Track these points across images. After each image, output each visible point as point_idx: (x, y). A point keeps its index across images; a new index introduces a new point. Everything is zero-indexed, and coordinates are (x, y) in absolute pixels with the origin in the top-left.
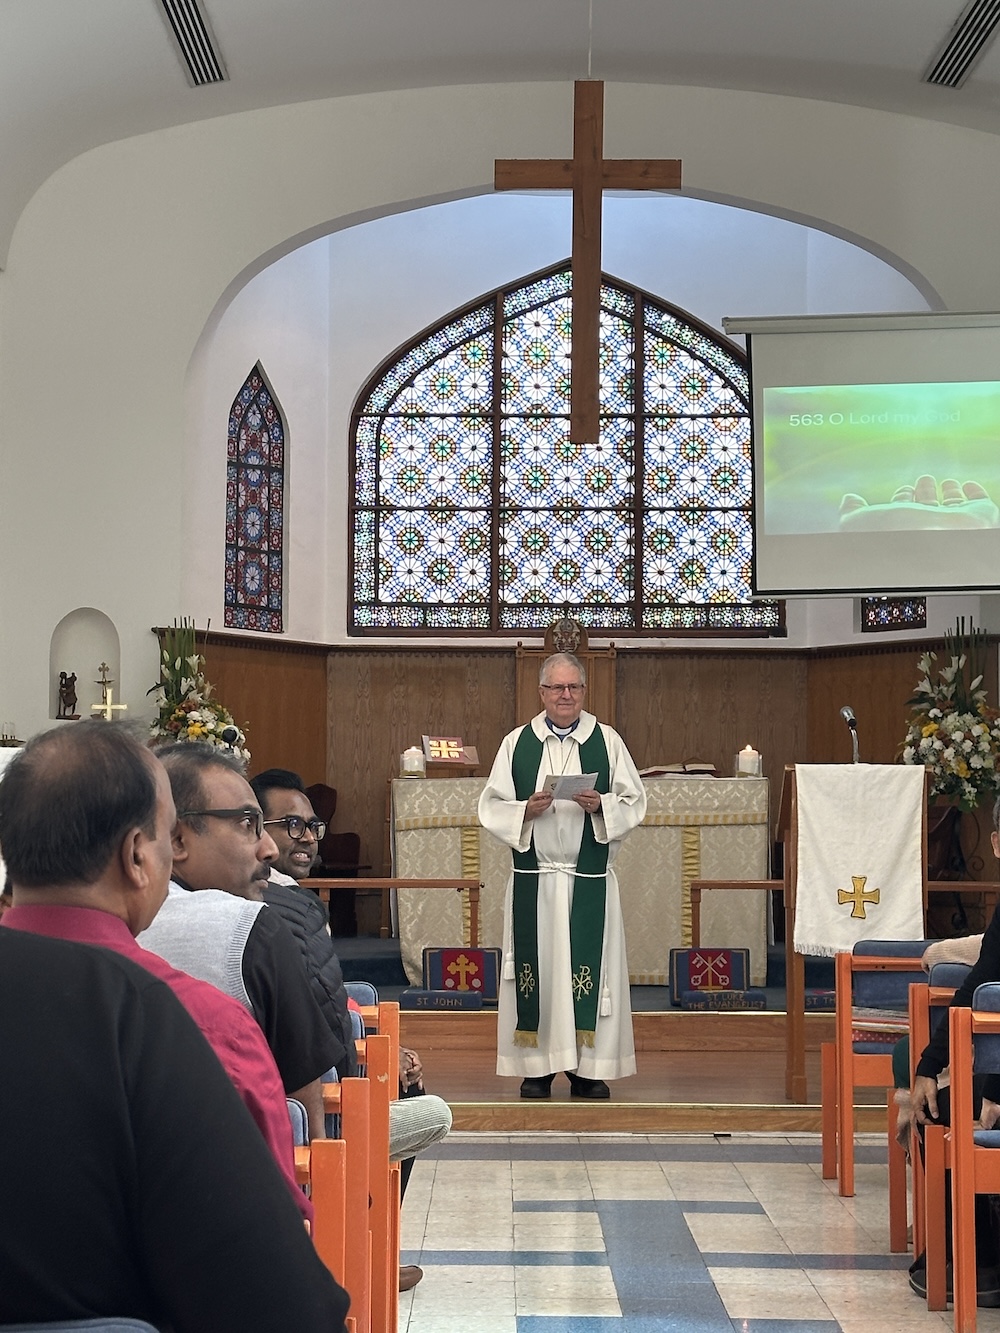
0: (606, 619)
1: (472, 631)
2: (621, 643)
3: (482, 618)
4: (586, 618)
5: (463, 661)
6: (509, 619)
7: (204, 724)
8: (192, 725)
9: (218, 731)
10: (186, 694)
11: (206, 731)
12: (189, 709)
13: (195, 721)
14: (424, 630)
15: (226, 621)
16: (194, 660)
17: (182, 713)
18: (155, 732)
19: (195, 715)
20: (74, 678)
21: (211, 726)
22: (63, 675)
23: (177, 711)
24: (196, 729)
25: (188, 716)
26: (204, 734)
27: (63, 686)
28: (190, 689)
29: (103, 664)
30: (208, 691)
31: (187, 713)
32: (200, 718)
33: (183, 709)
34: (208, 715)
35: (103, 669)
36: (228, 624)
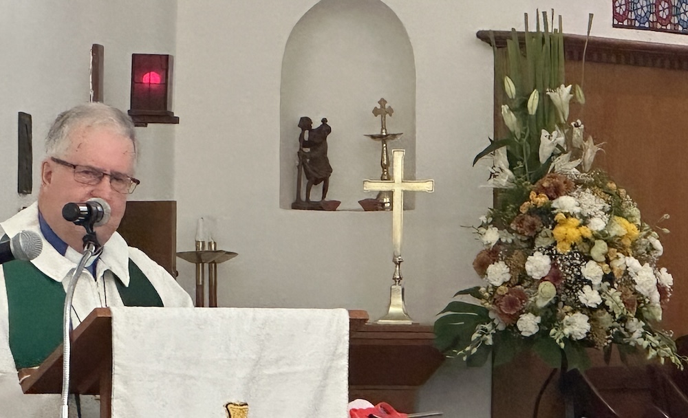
7: (585, 220)
8: (562, 223)
9: (613, 233)
10: (549, 161)
11: (589, 235)
12: (556, 192)
13: (567, 215)
15: (615, 15)
16: (562, 95)
17: (542, 200)
18: (492, 236)
19: (566, 203)
20: (325, 129)
21: (598, 224)
22: (305, 123)
23: (533, 194)
24: (570, 231)
25: (554, 204)
26: (585, 240)
27: (304, 144)
28: (559, 151)
29: (383, 102)
30: (589, 155)
31: (551, 199)
32: (577, 210)
33: (545, 190)
34: (591, 202)
35: (382, 110)
36: (620, 20)
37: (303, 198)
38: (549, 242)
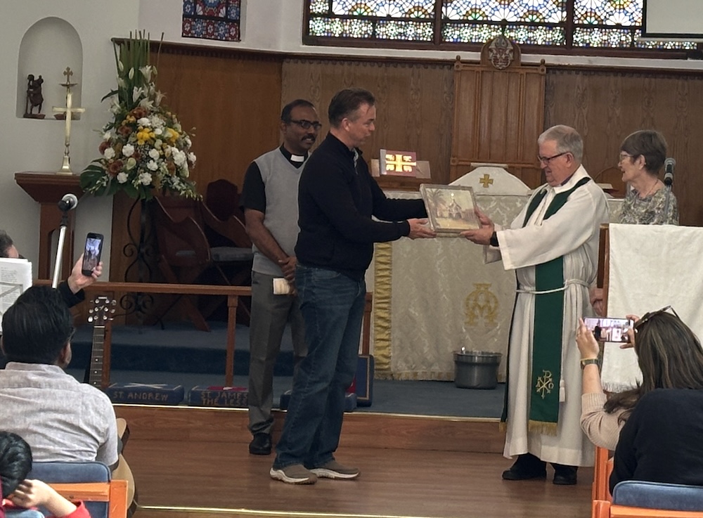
0: (540, 37)
1: (417, 44)
2: (551, 59)
3: (427, 32)
4: (522, 35)
5: (407, 71)
6: (451, 34)
7: (153, 129)
8: (141, 131)
9: (166, 136)
10: (138, 102)
11: (154, 136)
12: (140, 116)
13: (144, 127)
14: (373, 41)
15: (184, 31)
16: (147, 70)
17: (132, 119)
18: (107, 136)
19: (145, 121)
20: (41, 80)
21: (159, 131)
22: (31, 77)
23: (128, 117)
24: (145, 135)
25: (138, 121)
26: (152, 138)
27: (30, 87)
28: (142, 97)
29: (68, 69)
30: (159, 99)
31: (137, 119)
32: (149, 125)
33: (135, 115)
34: (157, 121)
35: (68, 73)
36: (186, 34)
37: (29, 112)
38: (134, 139)
